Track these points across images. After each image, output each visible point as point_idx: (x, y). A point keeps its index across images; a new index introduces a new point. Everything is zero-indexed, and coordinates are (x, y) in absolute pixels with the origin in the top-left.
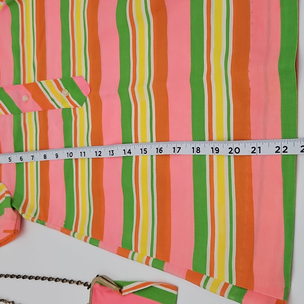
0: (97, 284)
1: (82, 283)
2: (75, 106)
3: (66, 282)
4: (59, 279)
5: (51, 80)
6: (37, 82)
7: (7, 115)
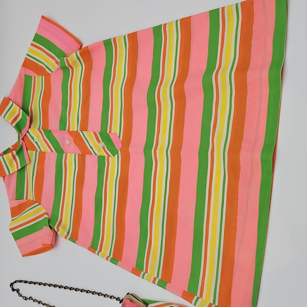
0: (128, 300)
1: (114, 298)
2: (109, 156)
3: (101, 295)
4: (96, 293)
5: (91, 132)
6: (79, 131)
7: (52, 153)
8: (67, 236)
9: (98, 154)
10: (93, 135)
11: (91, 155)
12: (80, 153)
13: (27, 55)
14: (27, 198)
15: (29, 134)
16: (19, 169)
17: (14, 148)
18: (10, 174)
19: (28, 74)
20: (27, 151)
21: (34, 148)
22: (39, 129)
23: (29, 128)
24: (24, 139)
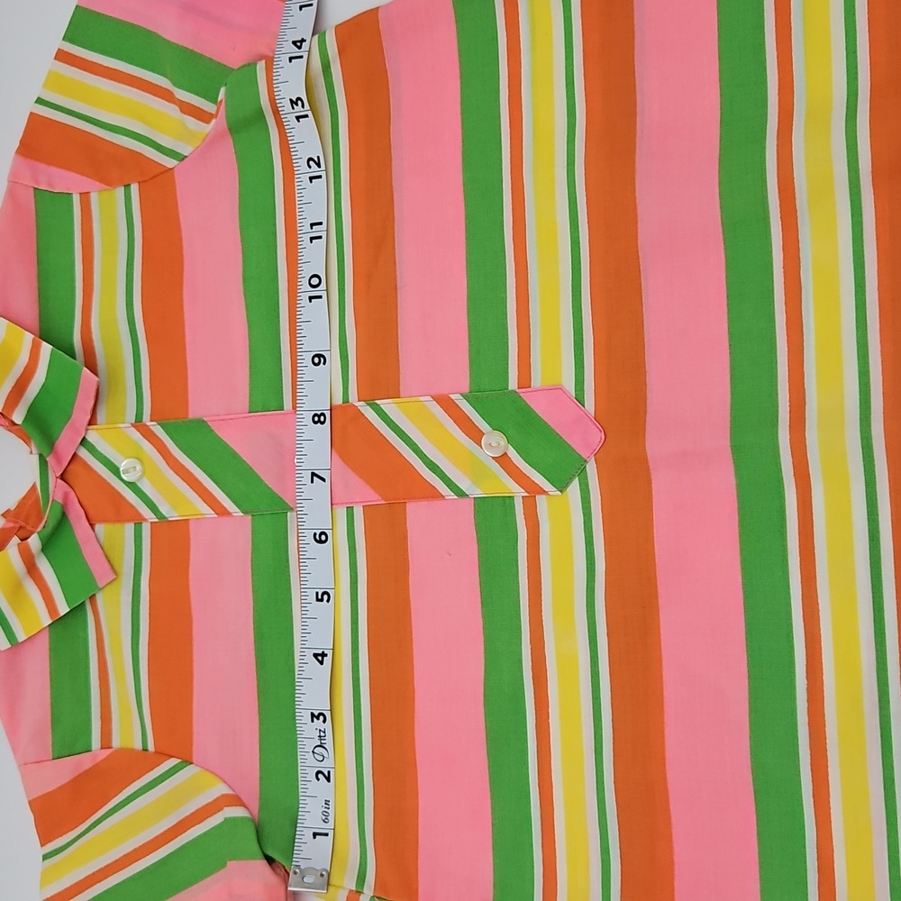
2: (533, 491)
5: (422, 399)
6: (357, 404)
7: (225, 519)
8: (359, 893)
9: (478, 493)
10: (437, 410)
11: (438, 503)
12: (374, 498)
13: (39, 101)
14: (106, 742)
15: (93, 450)
16: (62, 615)
17: (18, 526)
18: (16, 646)
19: (51, 186)
20: (92, 526)
21: (121, 511)
22: (138, 424)
23: (90, 424)
24: (69, 477)
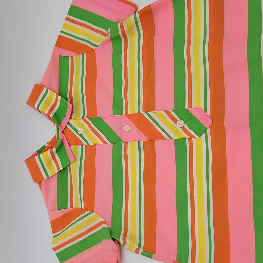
2: (192, 137)
5: (161, 111)
6: (143, 113)
7: (105, 144)
8: (139, 249)
9: (176, 138)
10: (165, 114)
11: (164, 140)
12: (146, 139)
13: (61, 32)
14: (71, 206)
15: (71, 125)
16: (61, 170)
17: (51, 146)
18: (48, 178)
19: (63, 54)
20: (70, 146)
21: (78, 142)
22: (83, 118)
23: (70, 118)
24: (64, 132)
